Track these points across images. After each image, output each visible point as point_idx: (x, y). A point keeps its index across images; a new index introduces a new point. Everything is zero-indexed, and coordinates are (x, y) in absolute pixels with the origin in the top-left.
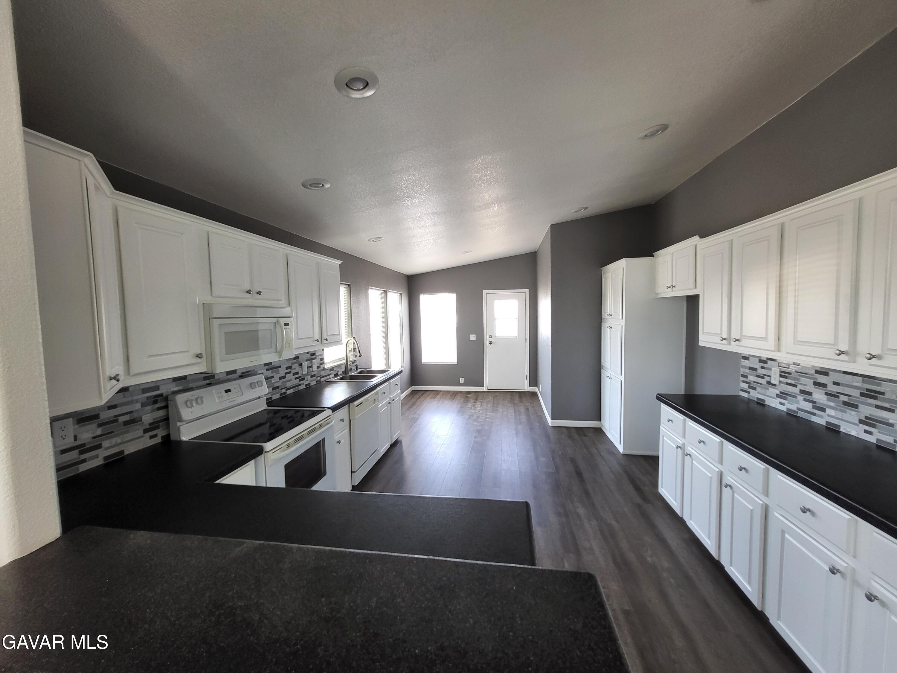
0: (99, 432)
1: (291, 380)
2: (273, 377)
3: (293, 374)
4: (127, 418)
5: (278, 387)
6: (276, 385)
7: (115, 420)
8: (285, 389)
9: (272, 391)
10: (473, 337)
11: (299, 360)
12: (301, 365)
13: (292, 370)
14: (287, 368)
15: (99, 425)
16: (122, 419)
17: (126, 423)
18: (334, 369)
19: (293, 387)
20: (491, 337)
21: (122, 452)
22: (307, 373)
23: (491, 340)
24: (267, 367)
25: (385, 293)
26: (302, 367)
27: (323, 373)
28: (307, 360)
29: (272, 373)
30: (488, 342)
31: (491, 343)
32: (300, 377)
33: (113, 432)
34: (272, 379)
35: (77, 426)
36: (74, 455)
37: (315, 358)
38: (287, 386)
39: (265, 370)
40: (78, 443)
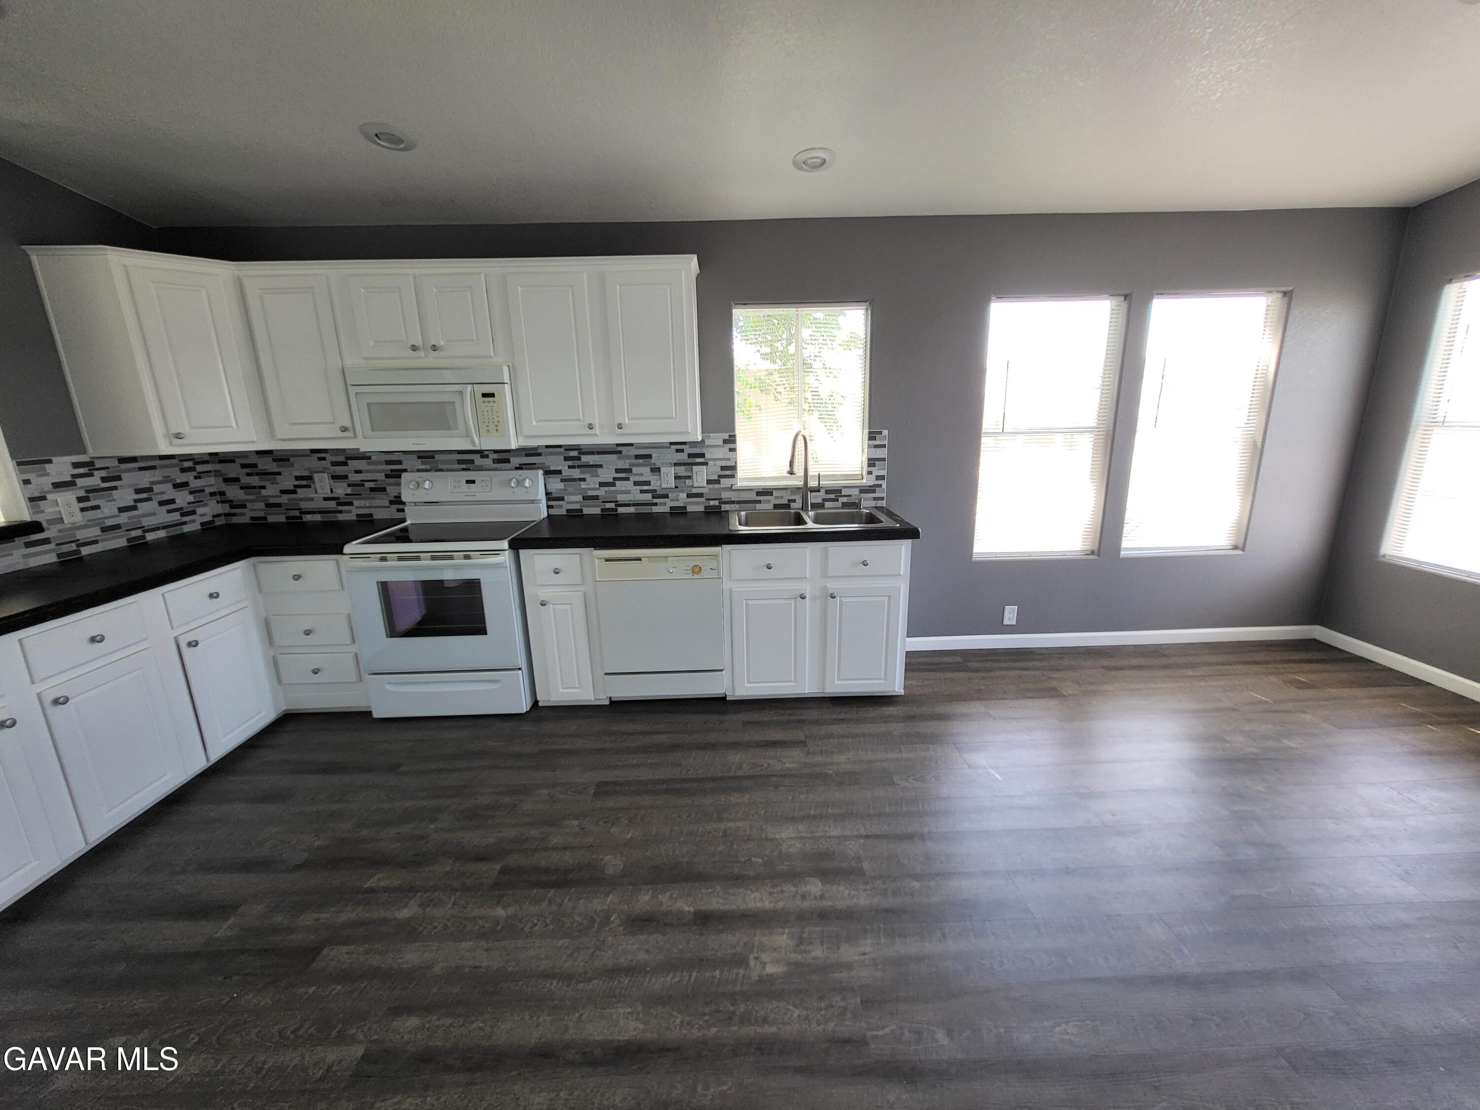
0: (349, 491)
1: (629, 492)
2: (584, 480)
3: (634, 482)
4: (372, 485)
5: (596, 498)
6: (590, 493)
7: (361, 484)
8: (614, 504)
9: (582, 500)
11: (652, 461)
12: (656, 470)
13: (632, 475)
14: (618, 471)
15: (349, 485)
16: (368, 485)
17: (372, 490)
18: (775, 493)
19: (634, 505)
21: (371, 515)
22: (676, 487)
24: (570, 463)
26: (660, 475)
27: (725, 495)
28: (675, 464)
29: (582, 473)
32: (655, 491)
33: (361, 494)
34: (582, 483)
35: (332, 481)
36: (332, 504)
37: (706, 464)
38: (618, 499)
39: (567, 467)
40: (334, 495)
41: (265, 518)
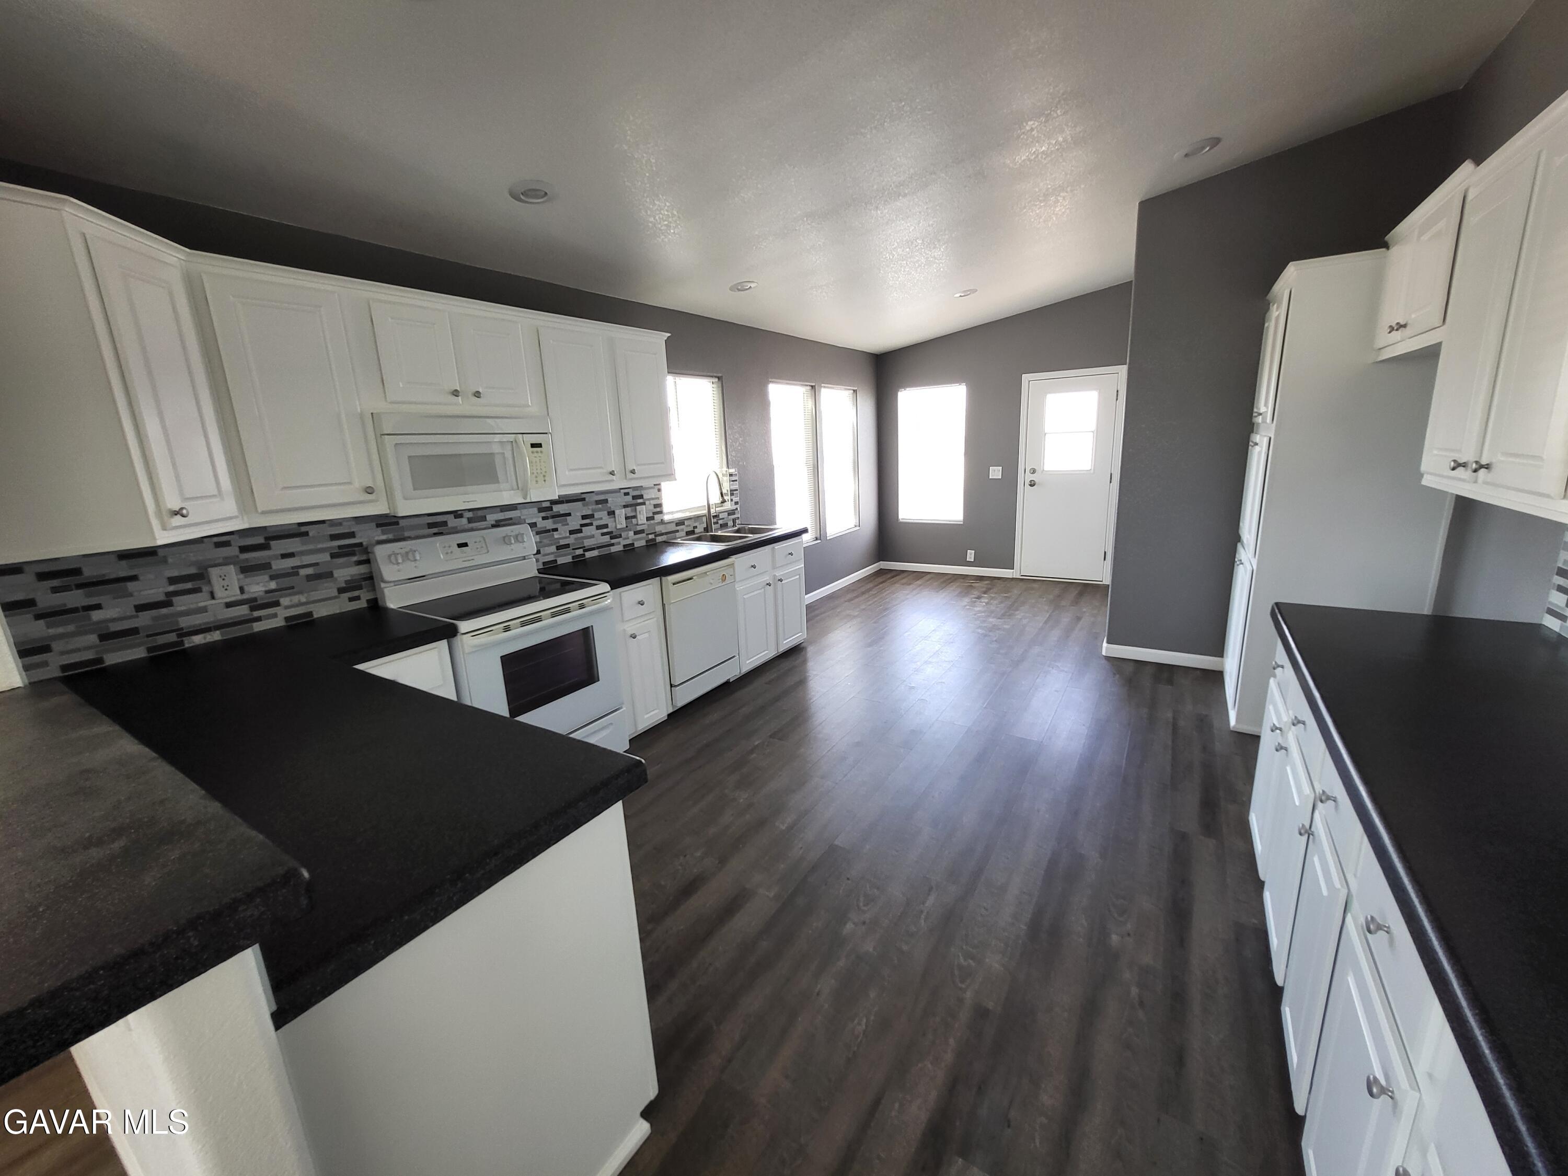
0: (273, 585)
1: (593, 536)
2: (556, 530)
3: (597, 526)
4: (310, 571)
5: (567, 546)
6: (562, 542)
7: (294, 571)
8: (582, 550)
9: (556, 551)
10: (996, 473)
11: (609, 505)
12: (612, 513)
13: (594, 520)
14: (584, 517)
15: (272, 578)
16: (303, 572)
17: (309, 578)
18: (686, 523)
19: (598, 548)
20: (1034, 471)
21: (310, 614)
22: (627, 527)
23: (1033, 477)
24: (543, 514)
25: (813, 390)
26: (615, 517)
27: (659, 529)
28: (625, 506)
29: (554, 523)
30: (1027, 483)
31: (1032, 484)
32: (612, 532)
33: (293, 588)
34: (555, 533)
35: (242, 576)
36: (243, 610)
37: (644, 504)
38: (585, 545)
39: (541, 519)
40: (245, 596)
41: (100, 660)
